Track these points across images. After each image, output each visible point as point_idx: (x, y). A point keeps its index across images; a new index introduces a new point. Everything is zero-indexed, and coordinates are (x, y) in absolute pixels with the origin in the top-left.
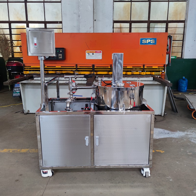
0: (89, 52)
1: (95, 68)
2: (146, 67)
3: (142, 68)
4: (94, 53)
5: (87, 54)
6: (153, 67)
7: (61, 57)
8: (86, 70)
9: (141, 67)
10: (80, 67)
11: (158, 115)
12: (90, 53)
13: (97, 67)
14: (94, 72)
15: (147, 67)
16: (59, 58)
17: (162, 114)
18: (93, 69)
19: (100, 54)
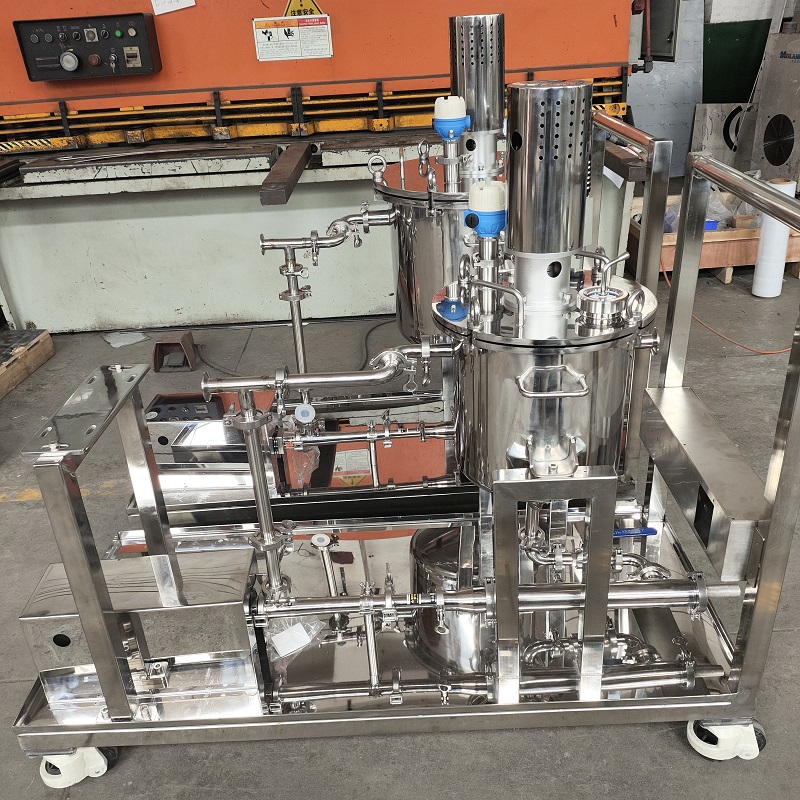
0: (269, 27)
1: (304, 103)
4: (292, 29)
5: (259, 36)
7: (137, 63)
8: (263, 115)
10: (233, 103)
12: (273, 30)
13: (312, 98)
14: (302, 125)
16: (129, 66)
18: (295, 108)
19: (321, 33)
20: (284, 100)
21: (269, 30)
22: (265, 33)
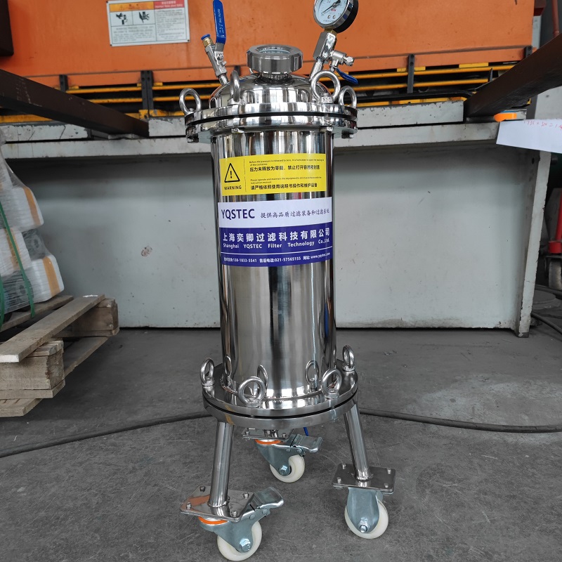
0: (123, 10)
1: (155, 88)
2: (424, 69)
3: (401, 72)
4: (147, 12)
5: (113, 20)
6: (464, 67)
8: (111, 100)
9: (395, 70)
10: (81, 88)
11: (496, 329)
12: (128, 14)
13: (165, 84)
14: (152, 112)
15: (428, 68)
17: (517, 324)
18: (144, 94)
19: (178, 16)
20: (135, 85)
21: (123, 13)
22: (119, 16)
